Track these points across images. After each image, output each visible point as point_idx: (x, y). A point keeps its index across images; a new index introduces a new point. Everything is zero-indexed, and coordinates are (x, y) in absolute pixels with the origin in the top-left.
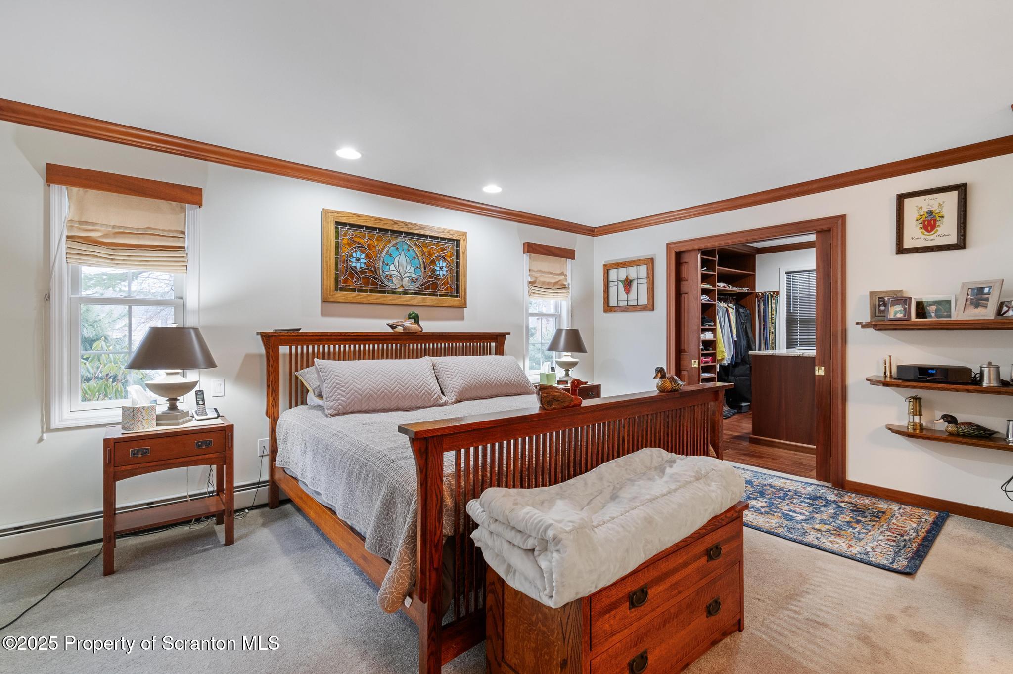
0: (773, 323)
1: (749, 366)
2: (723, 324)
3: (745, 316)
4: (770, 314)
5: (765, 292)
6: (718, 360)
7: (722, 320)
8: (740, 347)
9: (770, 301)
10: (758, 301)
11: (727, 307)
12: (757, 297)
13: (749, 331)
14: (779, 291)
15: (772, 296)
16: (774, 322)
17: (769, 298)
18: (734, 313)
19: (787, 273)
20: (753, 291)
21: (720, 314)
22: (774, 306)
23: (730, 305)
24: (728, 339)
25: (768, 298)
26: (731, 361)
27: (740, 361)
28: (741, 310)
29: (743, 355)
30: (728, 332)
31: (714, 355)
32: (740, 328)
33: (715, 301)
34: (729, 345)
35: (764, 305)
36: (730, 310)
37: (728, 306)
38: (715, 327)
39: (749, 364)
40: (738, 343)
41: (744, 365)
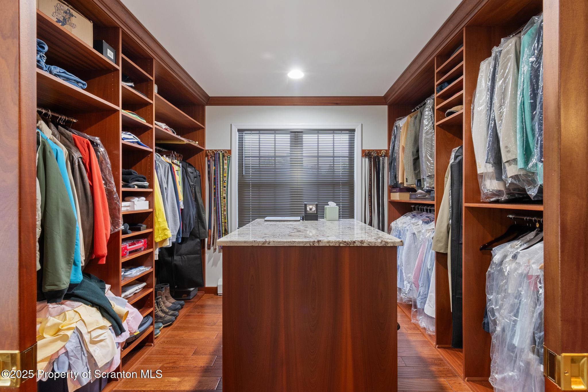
0: (225, 187)
1: (198, 240)
2: (165, 185)
3: (195, 177)
4: (221, 176)
5: (216, 150)
6: (156, 243)
7: (164, 180)
8: (188, 218)
9: (221, 161)
10: (209, 161)
11: (171, 162)
12: (207, 155)
13: (199, 195)
14: (231, 150)
15: (224, 156)
16: (225, 184)
17: (221, 158)
18: (180, 173)
19: (239, 130)
20: (203, 148)
21: (161, 171)
22: (225, 167)
23: (175, 161)
24: (173, 207)
25: (219, 157)
26: (177, 239)
27: (188, 235)
28: (189, 170)
29: (192, 227)
30: (172, 198)
31: (149, 236)
32: (188, 192)
33: (152, 148)
34: (174, 216)
35: (215, 165)
36: (176, 168)
37: (173, 163)
38: (151, 190)
39: (199, 238)
40: (185, 212)
41: (193, 240)
